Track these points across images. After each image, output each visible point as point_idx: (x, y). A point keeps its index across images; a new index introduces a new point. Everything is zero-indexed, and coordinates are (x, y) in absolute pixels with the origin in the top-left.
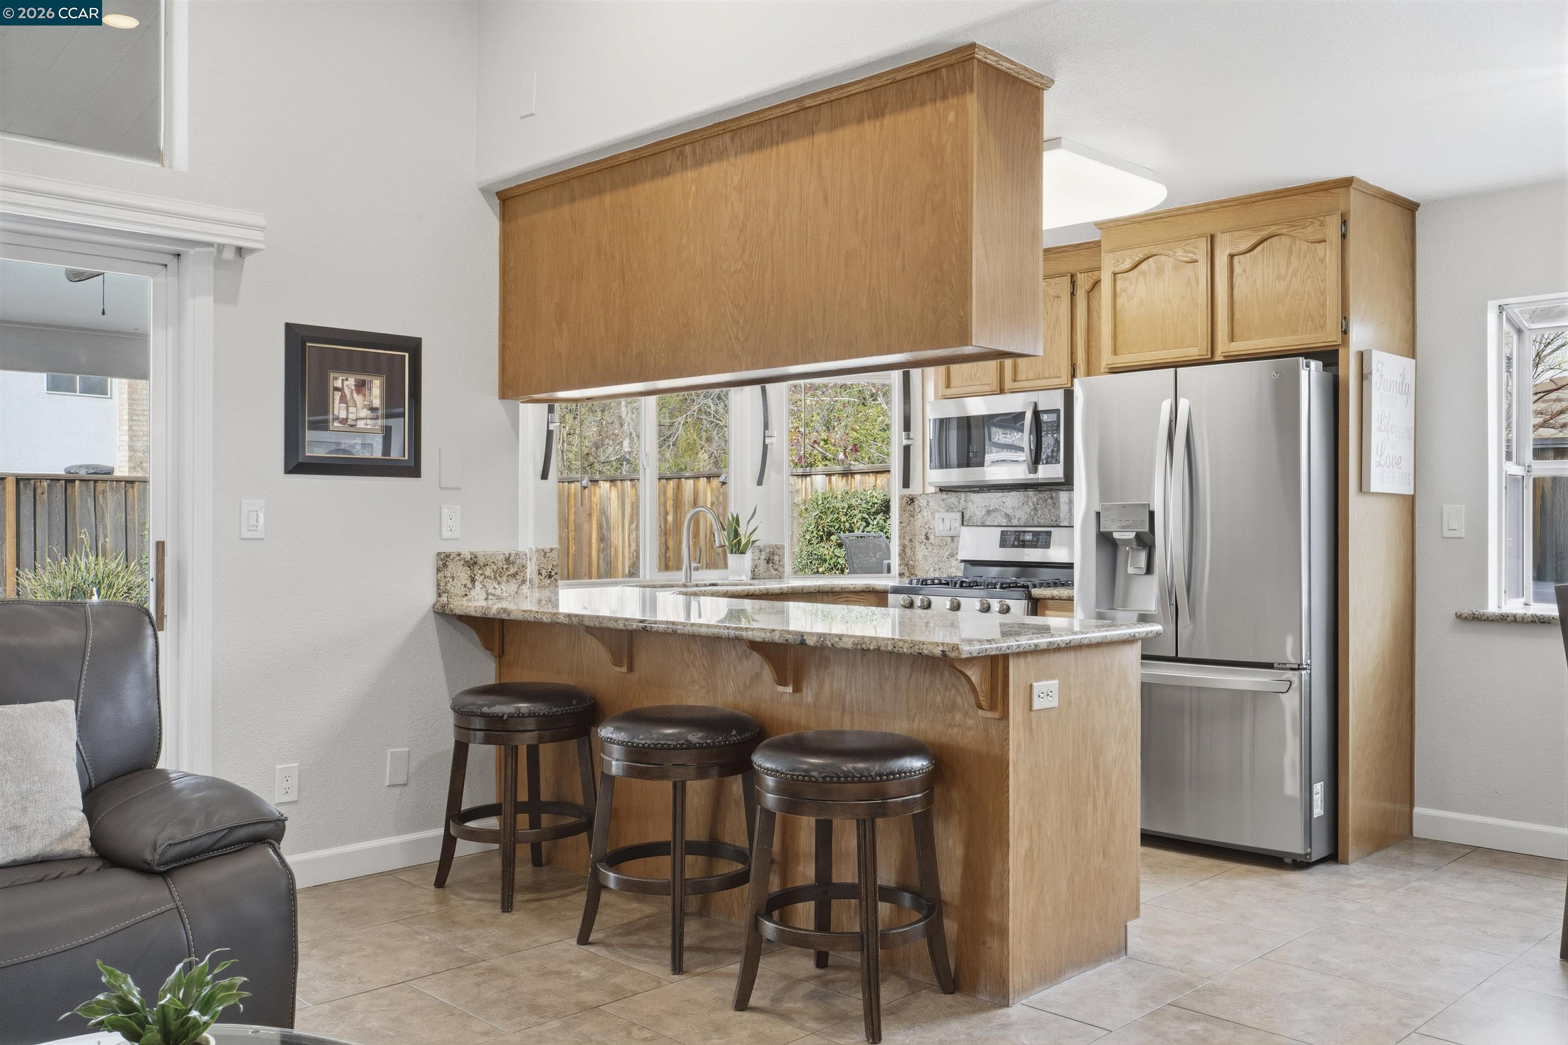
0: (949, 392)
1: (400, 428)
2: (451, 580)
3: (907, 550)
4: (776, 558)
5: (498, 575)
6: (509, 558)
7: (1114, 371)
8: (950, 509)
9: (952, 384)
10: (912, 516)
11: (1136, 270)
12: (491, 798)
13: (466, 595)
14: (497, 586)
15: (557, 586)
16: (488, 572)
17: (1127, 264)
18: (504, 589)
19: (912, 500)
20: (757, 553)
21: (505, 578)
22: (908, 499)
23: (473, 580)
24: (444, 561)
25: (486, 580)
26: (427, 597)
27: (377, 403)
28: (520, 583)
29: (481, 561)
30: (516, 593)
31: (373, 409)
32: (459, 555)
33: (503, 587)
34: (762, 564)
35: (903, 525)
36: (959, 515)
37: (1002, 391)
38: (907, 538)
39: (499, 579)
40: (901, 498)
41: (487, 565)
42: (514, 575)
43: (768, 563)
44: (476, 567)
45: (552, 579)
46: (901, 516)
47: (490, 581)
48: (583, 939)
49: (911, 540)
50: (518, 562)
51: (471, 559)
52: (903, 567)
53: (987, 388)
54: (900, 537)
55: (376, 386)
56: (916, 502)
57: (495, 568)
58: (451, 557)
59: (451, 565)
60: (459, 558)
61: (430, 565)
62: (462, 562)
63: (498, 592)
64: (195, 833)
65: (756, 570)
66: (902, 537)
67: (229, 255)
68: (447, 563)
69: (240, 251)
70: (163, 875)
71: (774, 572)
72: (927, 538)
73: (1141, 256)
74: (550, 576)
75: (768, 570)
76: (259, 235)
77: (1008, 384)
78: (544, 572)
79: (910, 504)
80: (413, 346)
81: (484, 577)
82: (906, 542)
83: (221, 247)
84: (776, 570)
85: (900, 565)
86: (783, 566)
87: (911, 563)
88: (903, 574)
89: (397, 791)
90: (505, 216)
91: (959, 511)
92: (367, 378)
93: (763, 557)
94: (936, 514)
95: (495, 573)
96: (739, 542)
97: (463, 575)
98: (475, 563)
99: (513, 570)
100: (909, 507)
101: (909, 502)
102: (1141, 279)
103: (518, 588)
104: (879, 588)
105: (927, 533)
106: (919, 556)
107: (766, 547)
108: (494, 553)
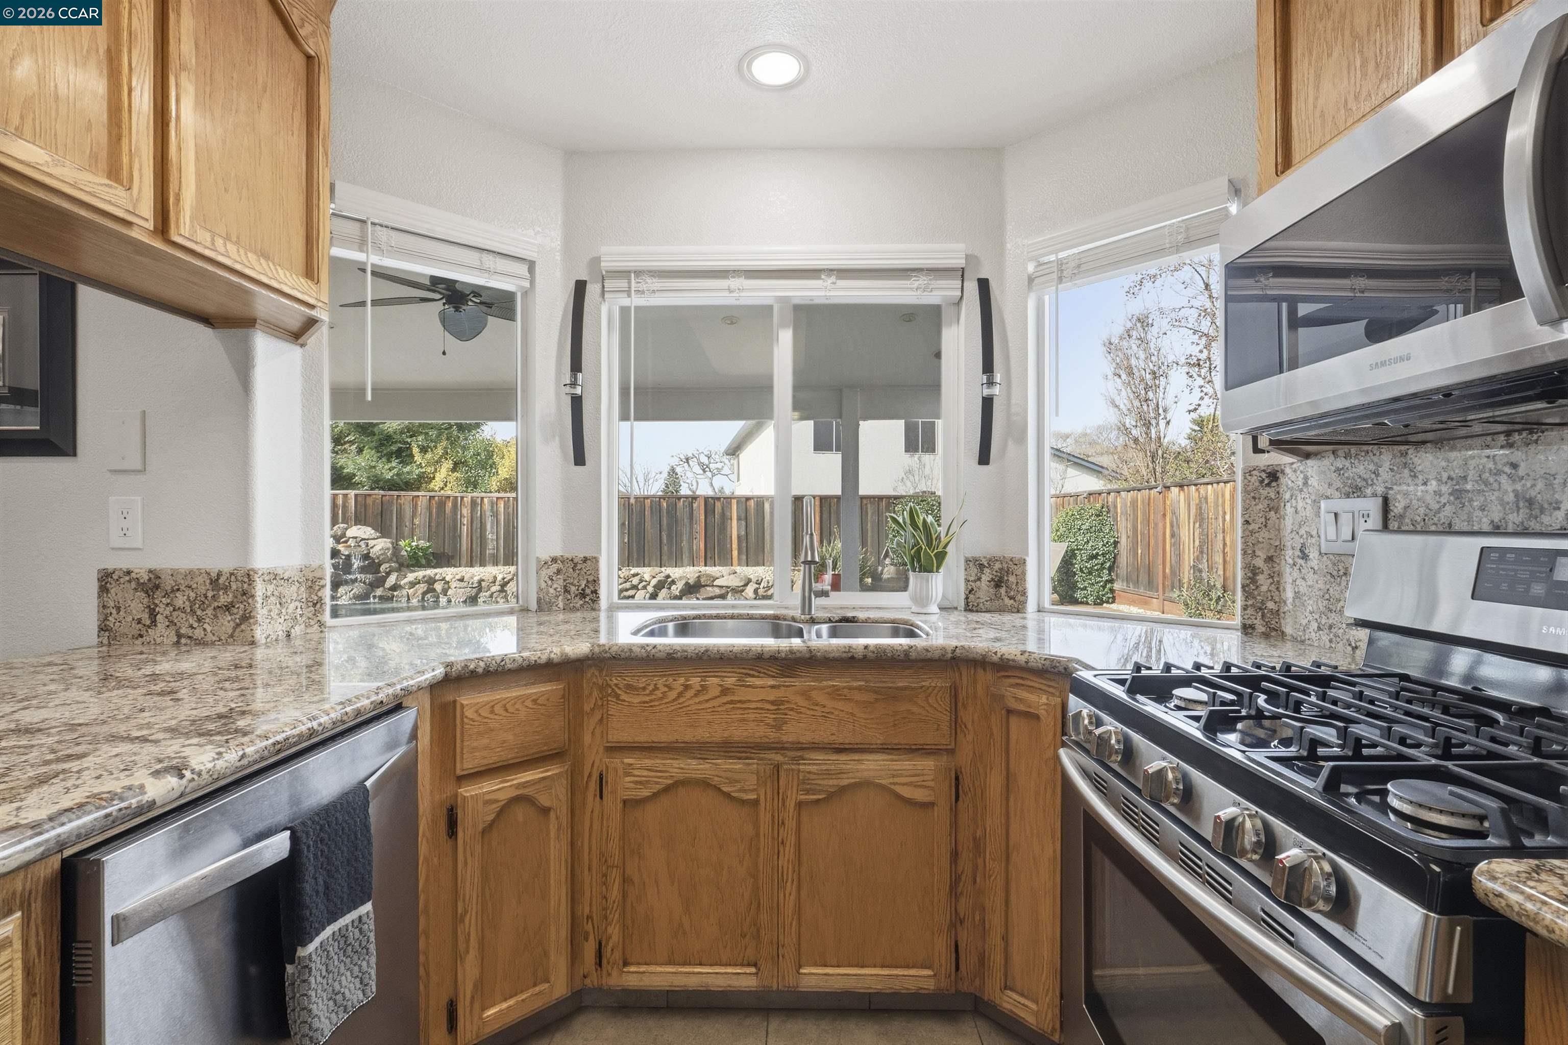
2: (114, 611)
3: (1261, 578)
4: (1012, 579)
6: (217, 580)
8: (1355, 491)
10: (1276, 510)
13: (141, 636)
14: (195, 625)
16: (180, 600)
18: (209, 628)
19: (1273, 476)
20: (974, 571)
21: (209, 612)
22: (1264, 475)
23: (153, 614)
24: (106, 580)
25: (175, 614)
28: (238, 621)
29: (168, 584)
30: (232, 636)
32: (129, 573)
33: (206, 626)
34: (984, 587)
35: (1251, 527)
36: (1372, 506)
38: (1262, 555)
39: (199, 612)
40: (1252, 473)
41: (178, 590)
42: (228, 608)
43: (998, 586)
44: (158, 593)
45: (587, 600)
46: (1246, 509)
47: (184, 615)
49: (1270, 559)
50: (234, 586)
51: (150, 580)
52: (1250, 611)
54: (1245, 553)
56: (1283, 480)
57: (192, 595)
58: (115, 577)
60: (127, 578)
62: (133, 585)
63: (199, 633)
65: (971, 596)
68: (108, 585)
71: (1009, 602)
72: (1305, 556)
75: (998, 597)
79: (1268, 485)
81: (172, 609)
82: (1259, 562)
84: (1011, 598)
85: (1245, 608)
86: (1024, 593)
87: (1270, 605)
88: (1252, 627)
91: (1375, 495)
93: (986, 578)
94: (1323, 504)
95: (192, 603)
97: (137, 606)
98: (157, 587)
99: (224, 599)
100: (1264, 492)
101: (1266, 481)
103: (235, 629)
105: (1303, 545)
107: (992, 561)
108: (191, 574)
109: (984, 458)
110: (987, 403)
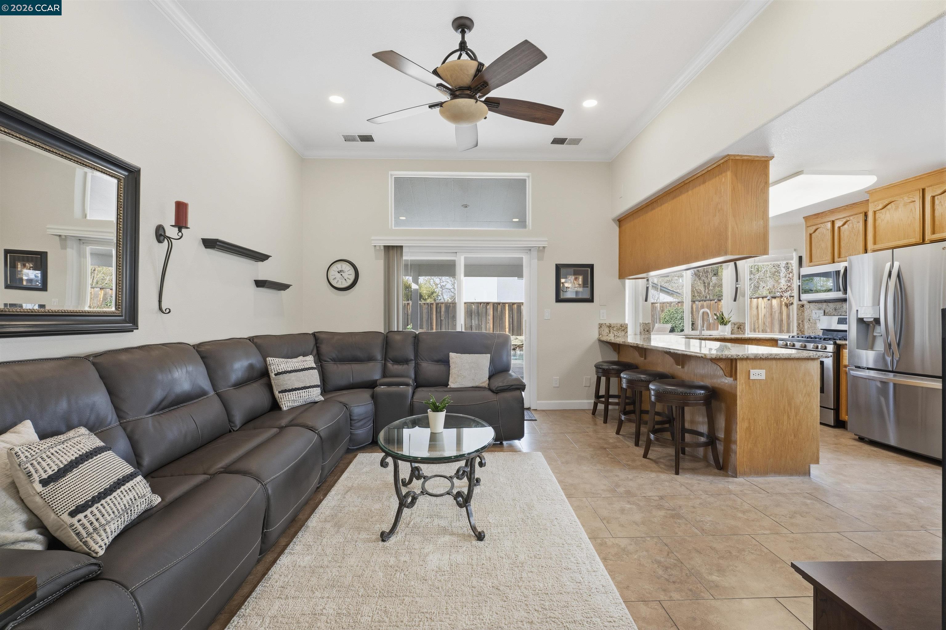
0: (811, 264)
1: (588, 290)
2: (603, 331)
3: (801, 325)
4: (742, 327)
5: (618, 330)
7: (874, 251)
8: (820, 309)
9: (813, 261)
10: (803, 312)
11: (885, 209)
12: (616, 394)
13: (608, 336)
14: (618, 333)
15: (650, 334)
16: (615, 329)
17: (880, 207)
18: (620, 335)
19: (803, 306)
20: (733, 325)
21: (620, 331)
22: (801, 305)
23: (610, 331)
24: (601, 326)
26: (596, 336)
27: (580, 283)
28: (625, 333)
29: (612, 326)
30: (624, 335)
31: (579, 285)
34: (735, 329)
35: (798, 315)
36: (822, 312)
37: (834, 262)
40: (798, 305)
41: (614, 327)
42: (623, 330)
43: (738, 329)
44: (611, 328)
46: (797, 312)
47: (615, 332)
48: (618, 433)
49: (802, 321)
50: (624, 326)
52: (798, 331)
53: (827, 262)
54: (797, 320)
55: (580, 279)
56: (805, 307)
57: (617, 328)
58: (603, 324)
59: (602, 326)
60: (605, 325)
61: (597, 327)
63: (618, 335)
64: (504, 385)
65: (732, 330)
66: (798, 320)
67: (541, 248)
69: (544, 247)
70: (497, 393)
71: (741, 332)
72: (810, 320)
73: (887, 202)
74: (648, 331)
75: (738, 331)
76: (546, 243)
77: (836, 259)
78: (646, 330)
80: (591, 267)
81: (613, 331)
82: (800, 322)
83: (539, 247)
86: (745, 330)
87: (802, 330)
88: (799, 334)
89: (587, 388)
90: (620, 227)
91: (823, 310)
92: (578, 276)
93: (736, 327)
94: (813, 311)
96: (724, 321)
97: (607, 330)
98: (610, 326)
99: (623, 329)
100: (801, 309)
102: (888, 212)
104: (776, 338)
105: (809, 318)
106: (806, 327)
107: (737, 323)
108: (617, 324)
109: (735, 300)
110: (737, 288)
